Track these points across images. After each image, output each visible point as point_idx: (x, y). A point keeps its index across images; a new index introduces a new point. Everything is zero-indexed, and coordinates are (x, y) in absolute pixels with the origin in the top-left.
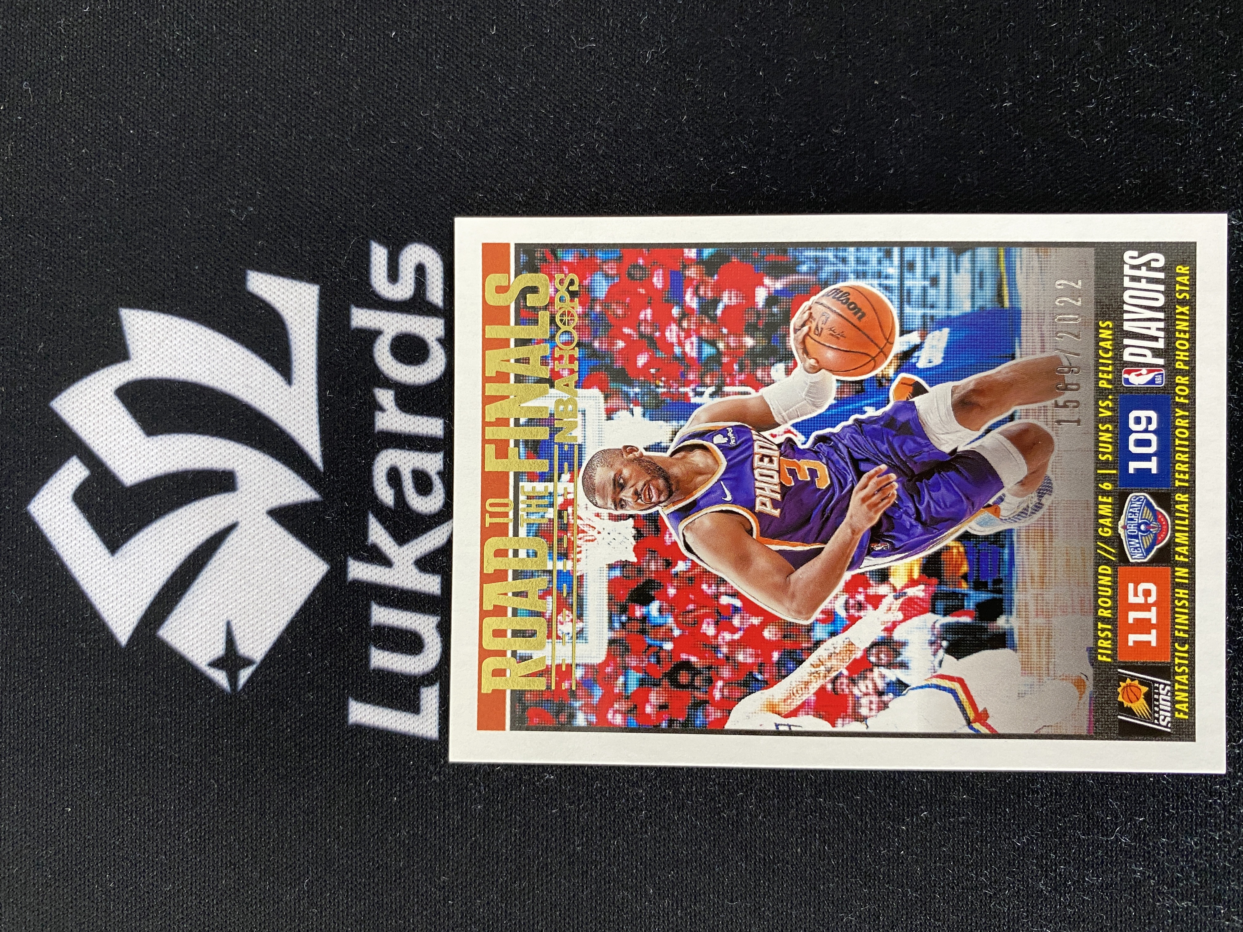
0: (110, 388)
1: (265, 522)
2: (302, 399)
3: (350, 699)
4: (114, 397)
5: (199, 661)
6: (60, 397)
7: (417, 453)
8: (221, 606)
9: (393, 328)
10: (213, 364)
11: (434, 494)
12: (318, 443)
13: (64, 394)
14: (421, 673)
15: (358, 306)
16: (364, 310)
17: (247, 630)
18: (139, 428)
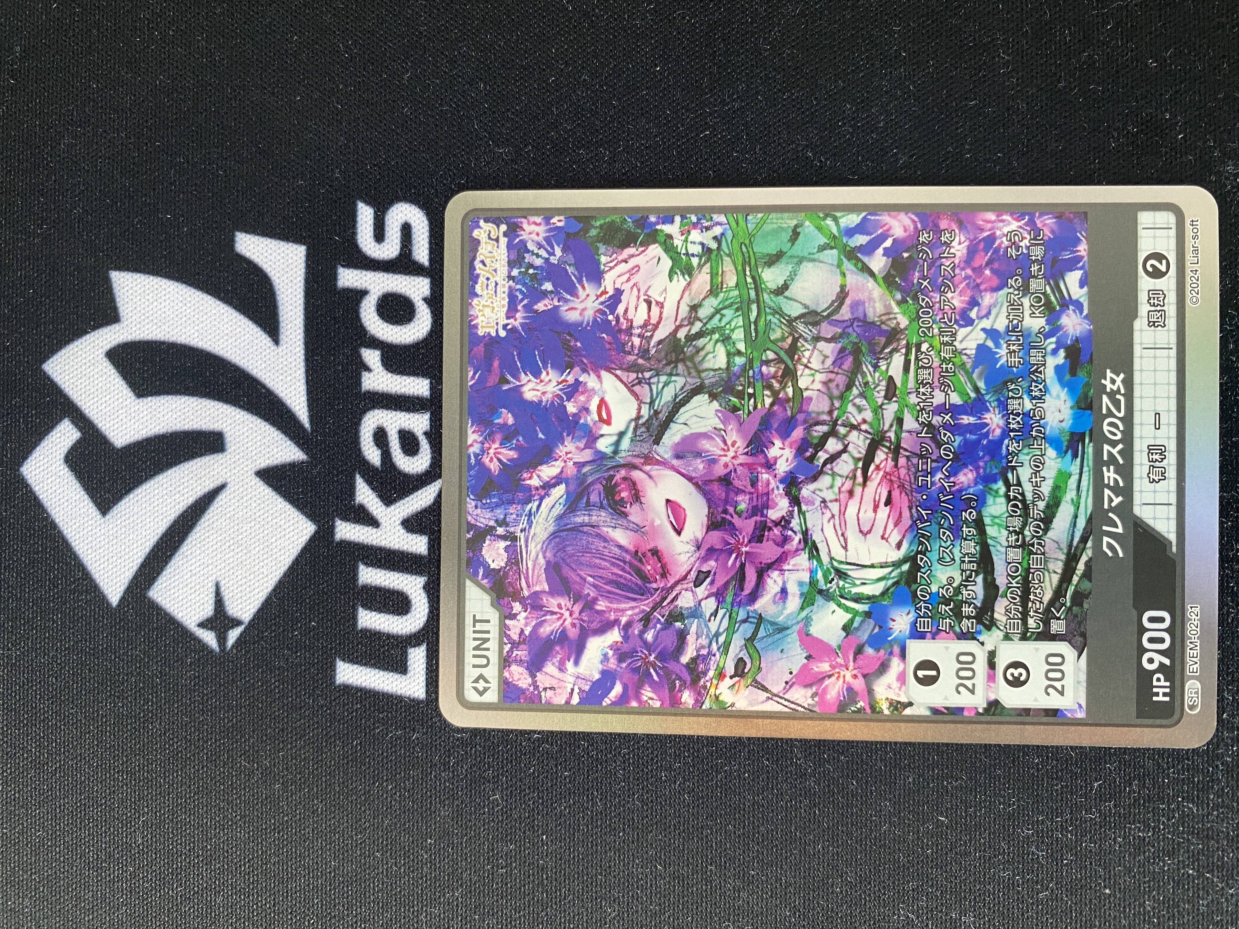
0: (100, 351)
1: (253, 483)
2: (290, 360)
3: (338, 660)
4: (105, 359)
5: (189, 621)
6: (51, 360)
7: (403, 413)
8: (210, 567)
9: (378, 287)
10: (201, 326)
11: (420, 456)
12: (305, 404)
13: (55, 357)
14: (409, 634)
15: (343, 266)
16: (351, 270)
17: (236, 591)
18: (129, 389)
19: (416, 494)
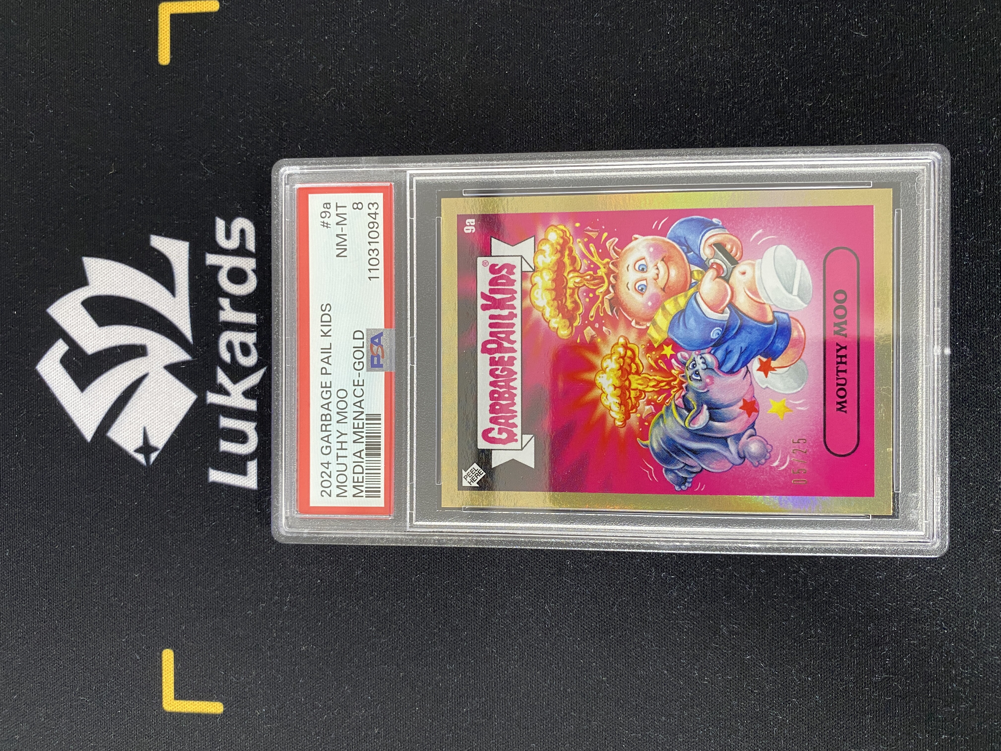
0: (79, 301)
1: (163, 372)
2: (181, 305)
3: (210, 468)
4: (81, 306)
5: (129, 449)
6: (51, 307)
7: (242, 333)
8: (141, 419)
9: (228, 264)
10: (133, 287)
11: (251, 356)
12: (190, 329)
13: (54, 305)
14: (247, 453)
15: (209, 253)
16: (213, 255)
17: (155, 432)
18: (94, 322)
19: (250, 377)
